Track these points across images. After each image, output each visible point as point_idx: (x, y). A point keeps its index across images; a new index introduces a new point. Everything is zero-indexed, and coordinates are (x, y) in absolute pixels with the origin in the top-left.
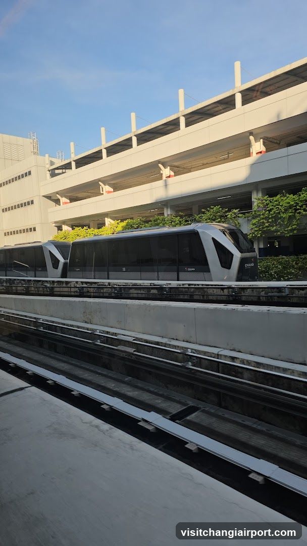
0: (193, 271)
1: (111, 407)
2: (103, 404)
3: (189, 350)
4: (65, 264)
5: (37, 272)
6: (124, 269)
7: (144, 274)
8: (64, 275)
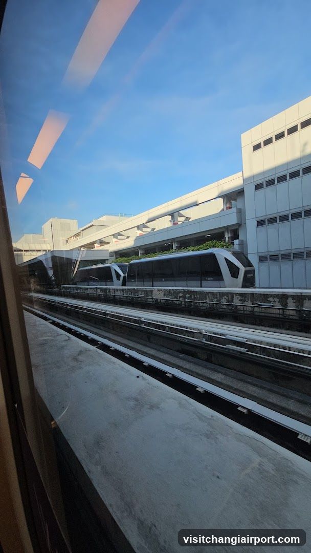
0: (212, 280)
1: (173, 375)
2: (167, 373)
3: (204, 331)
4: (124, 277)
5: (107, 283)
6: (163, 280)
7: (177, 283)
8: (124, 284)
